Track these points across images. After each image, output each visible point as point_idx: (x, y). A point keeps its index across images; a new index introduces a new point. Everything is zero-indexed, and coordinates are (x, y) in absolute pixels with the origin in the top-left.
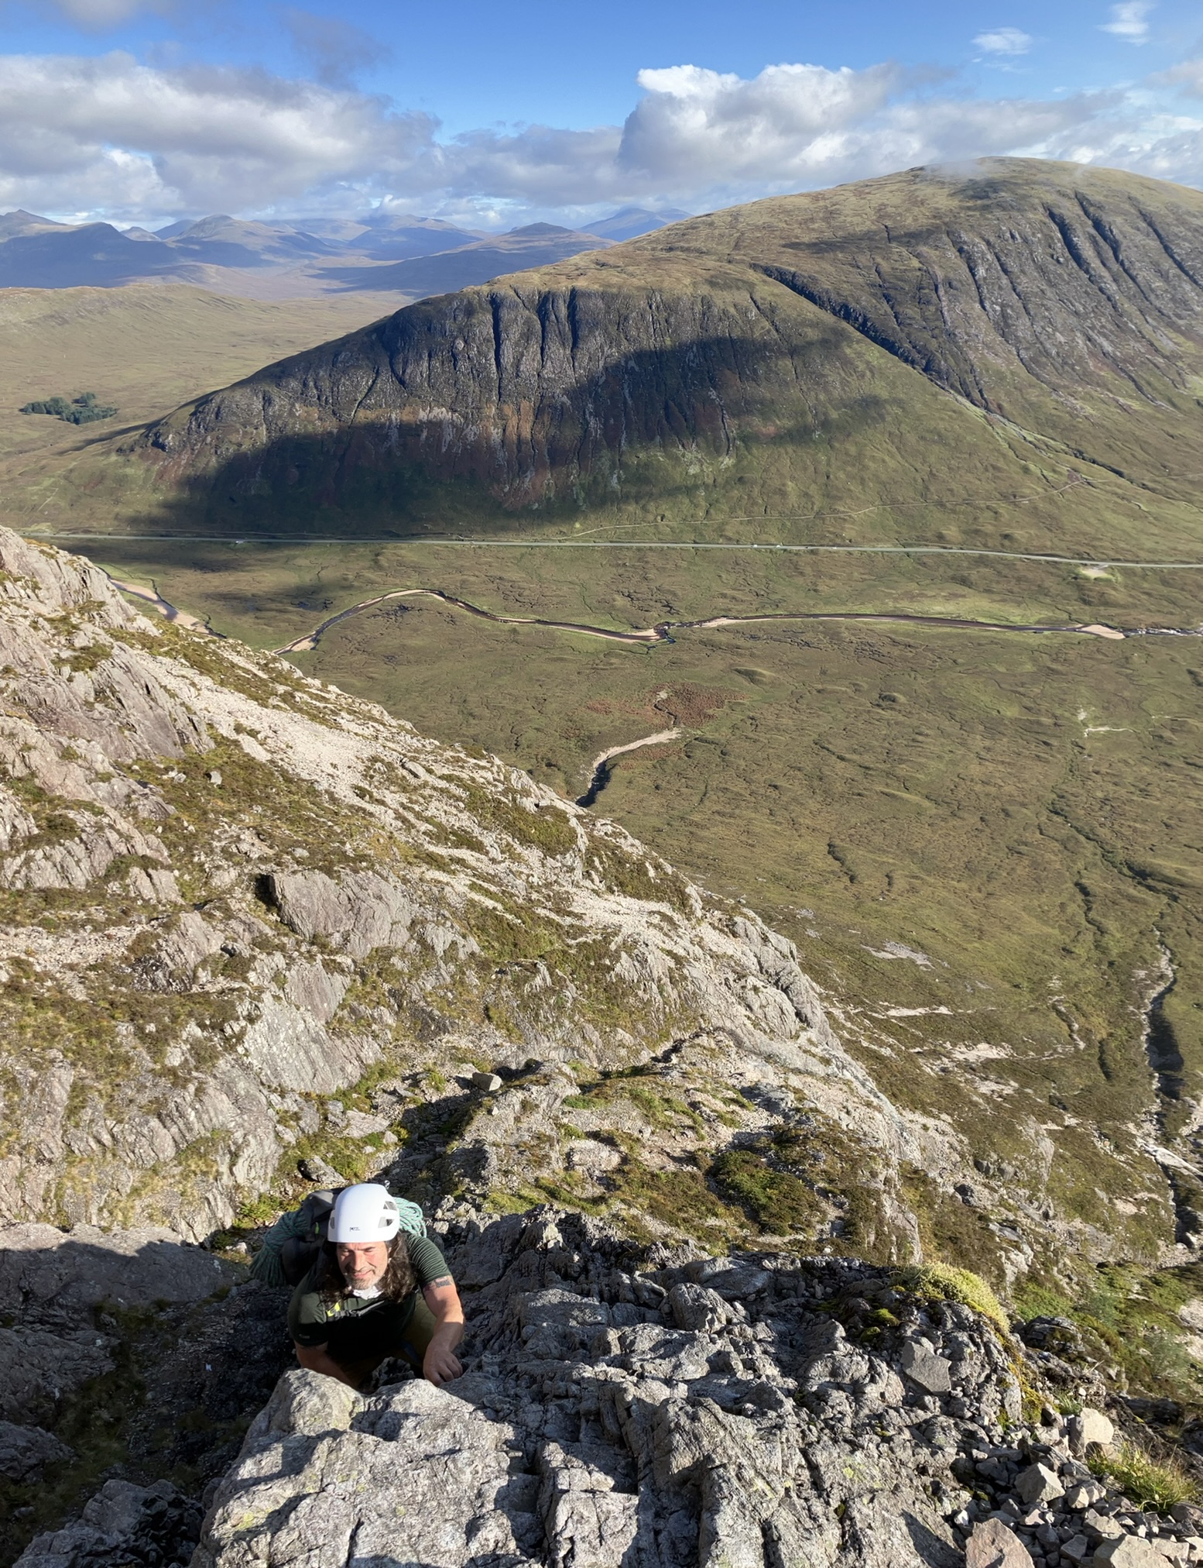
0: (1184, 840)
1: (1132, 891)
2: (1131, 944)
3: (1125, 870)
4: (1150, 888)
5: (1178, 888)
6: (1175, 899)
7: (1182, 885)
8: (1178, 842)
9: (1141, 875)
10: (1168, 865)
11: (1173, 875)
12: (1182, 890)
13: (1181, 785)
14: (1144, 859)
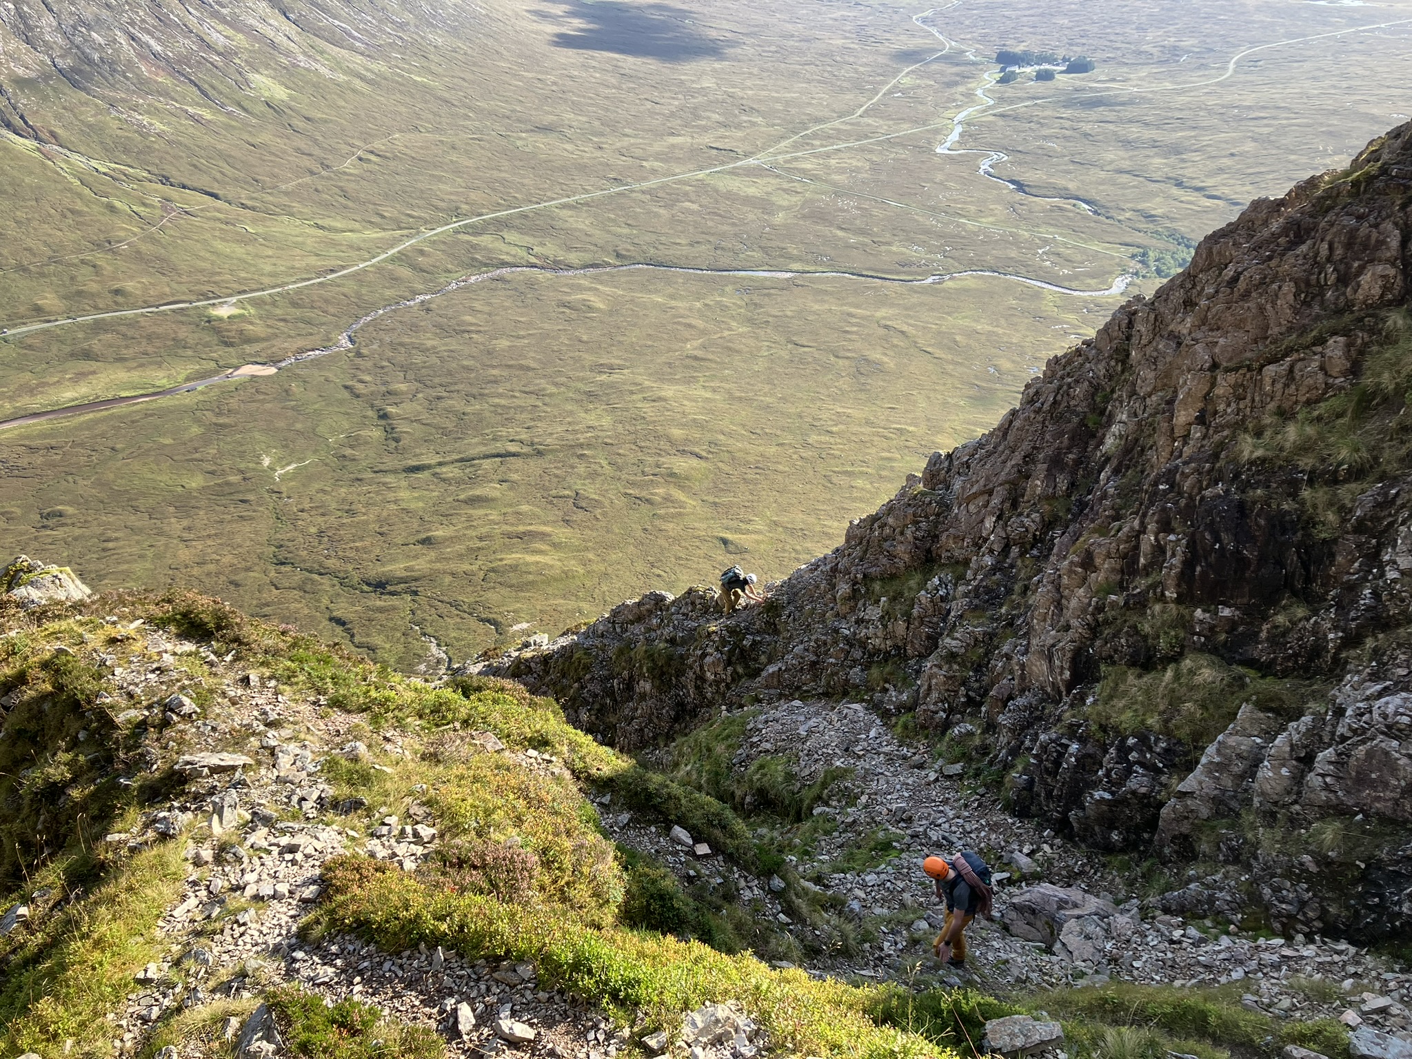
0: (399, 540)
1: (378, 603)
2: (401, 647)
3: (365, 588)
4: (392, 594)
5: (414, 584)
6: (415, 593)
7: (416, 580)
8: (396, 545)
9: (380, 586)
10: (397, 568)
11: (404, 574)
12: (417, 584)
13: (378, 493)
14: (376, 571)
